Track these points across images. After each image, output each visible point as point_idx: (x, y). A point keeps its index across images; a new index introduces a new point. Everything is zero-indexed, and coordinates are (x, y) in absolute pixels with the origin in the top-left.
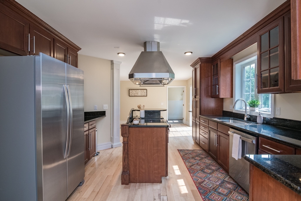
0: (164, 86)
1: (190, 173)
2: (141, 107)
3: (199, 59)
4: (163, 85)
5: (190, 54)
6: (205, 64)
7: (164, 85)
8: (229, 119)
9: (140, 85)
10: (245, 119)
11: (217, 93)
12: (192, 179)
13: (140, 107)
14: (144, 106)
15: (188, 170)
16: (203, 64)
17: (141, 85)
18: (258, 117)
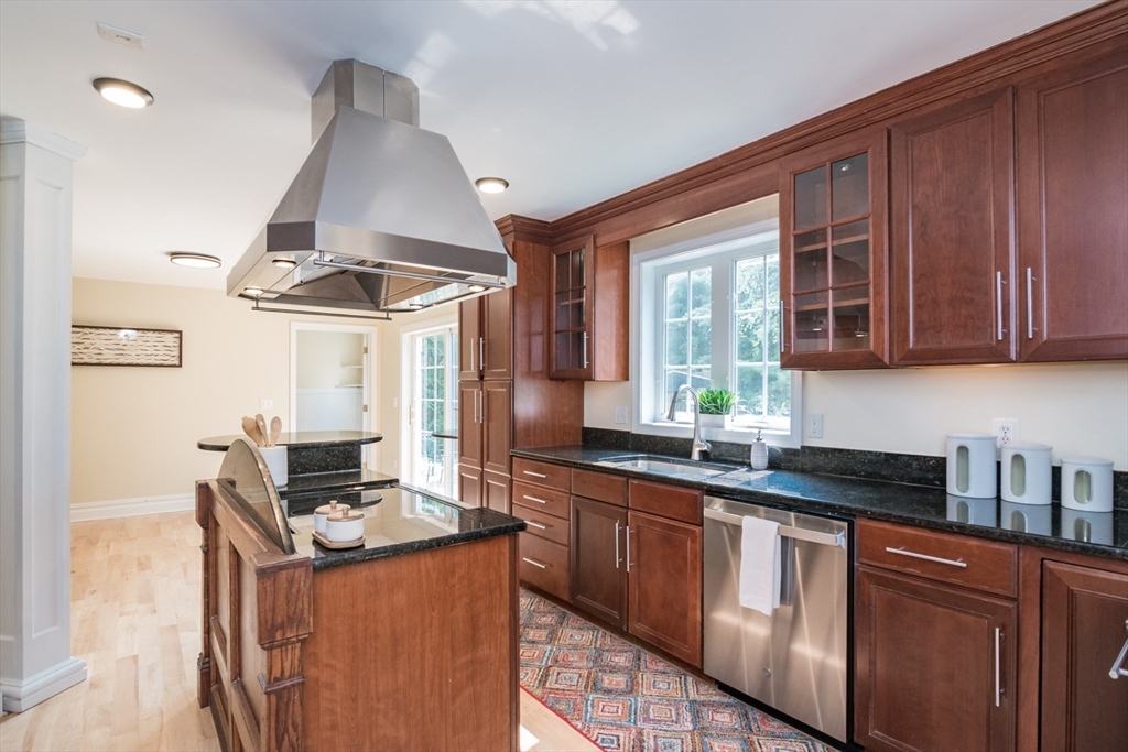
0: (388, 319)
1: (566, 720)
2: (264, 426)
3: (510, 221)
4: (384, 315)
5: (499, 188)
6: (531, 244)
7: (391, 315)
8: (636, 459)
9: (253, 303)
10: (696, 456)
11: (585, 363)
12: (594, 742)
13: (258, 427)
14: (276, 421)
15: (544, 703)
16: (521, 244)
17: (261, 305)
18: (753, 449)
